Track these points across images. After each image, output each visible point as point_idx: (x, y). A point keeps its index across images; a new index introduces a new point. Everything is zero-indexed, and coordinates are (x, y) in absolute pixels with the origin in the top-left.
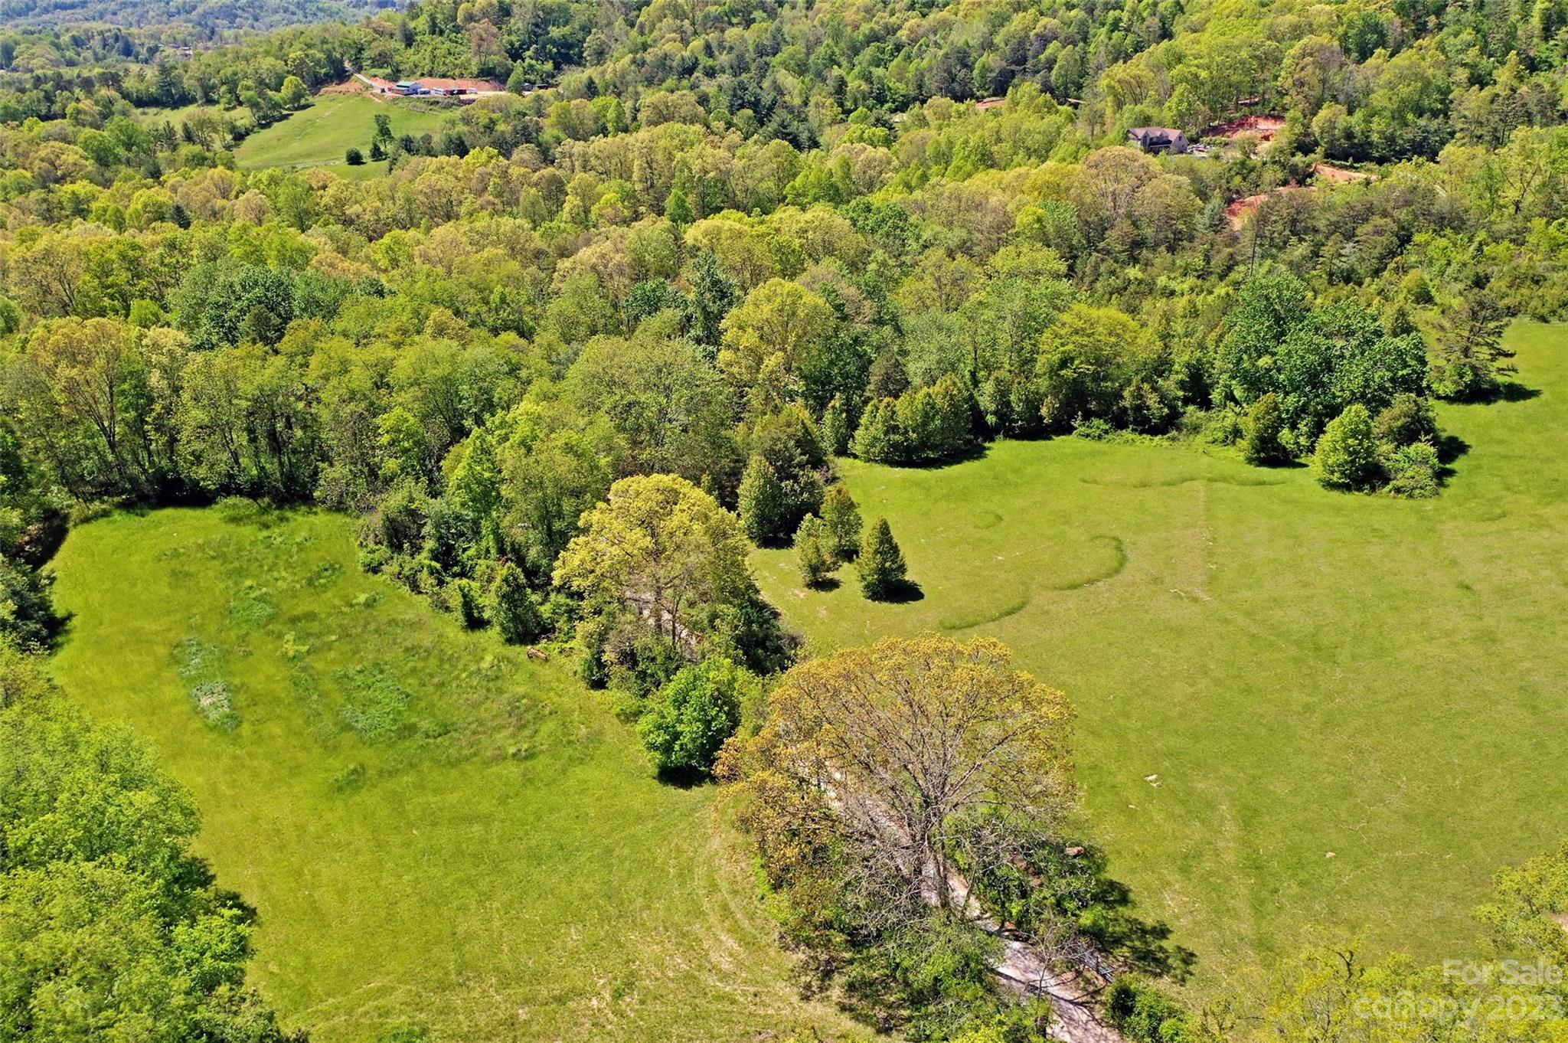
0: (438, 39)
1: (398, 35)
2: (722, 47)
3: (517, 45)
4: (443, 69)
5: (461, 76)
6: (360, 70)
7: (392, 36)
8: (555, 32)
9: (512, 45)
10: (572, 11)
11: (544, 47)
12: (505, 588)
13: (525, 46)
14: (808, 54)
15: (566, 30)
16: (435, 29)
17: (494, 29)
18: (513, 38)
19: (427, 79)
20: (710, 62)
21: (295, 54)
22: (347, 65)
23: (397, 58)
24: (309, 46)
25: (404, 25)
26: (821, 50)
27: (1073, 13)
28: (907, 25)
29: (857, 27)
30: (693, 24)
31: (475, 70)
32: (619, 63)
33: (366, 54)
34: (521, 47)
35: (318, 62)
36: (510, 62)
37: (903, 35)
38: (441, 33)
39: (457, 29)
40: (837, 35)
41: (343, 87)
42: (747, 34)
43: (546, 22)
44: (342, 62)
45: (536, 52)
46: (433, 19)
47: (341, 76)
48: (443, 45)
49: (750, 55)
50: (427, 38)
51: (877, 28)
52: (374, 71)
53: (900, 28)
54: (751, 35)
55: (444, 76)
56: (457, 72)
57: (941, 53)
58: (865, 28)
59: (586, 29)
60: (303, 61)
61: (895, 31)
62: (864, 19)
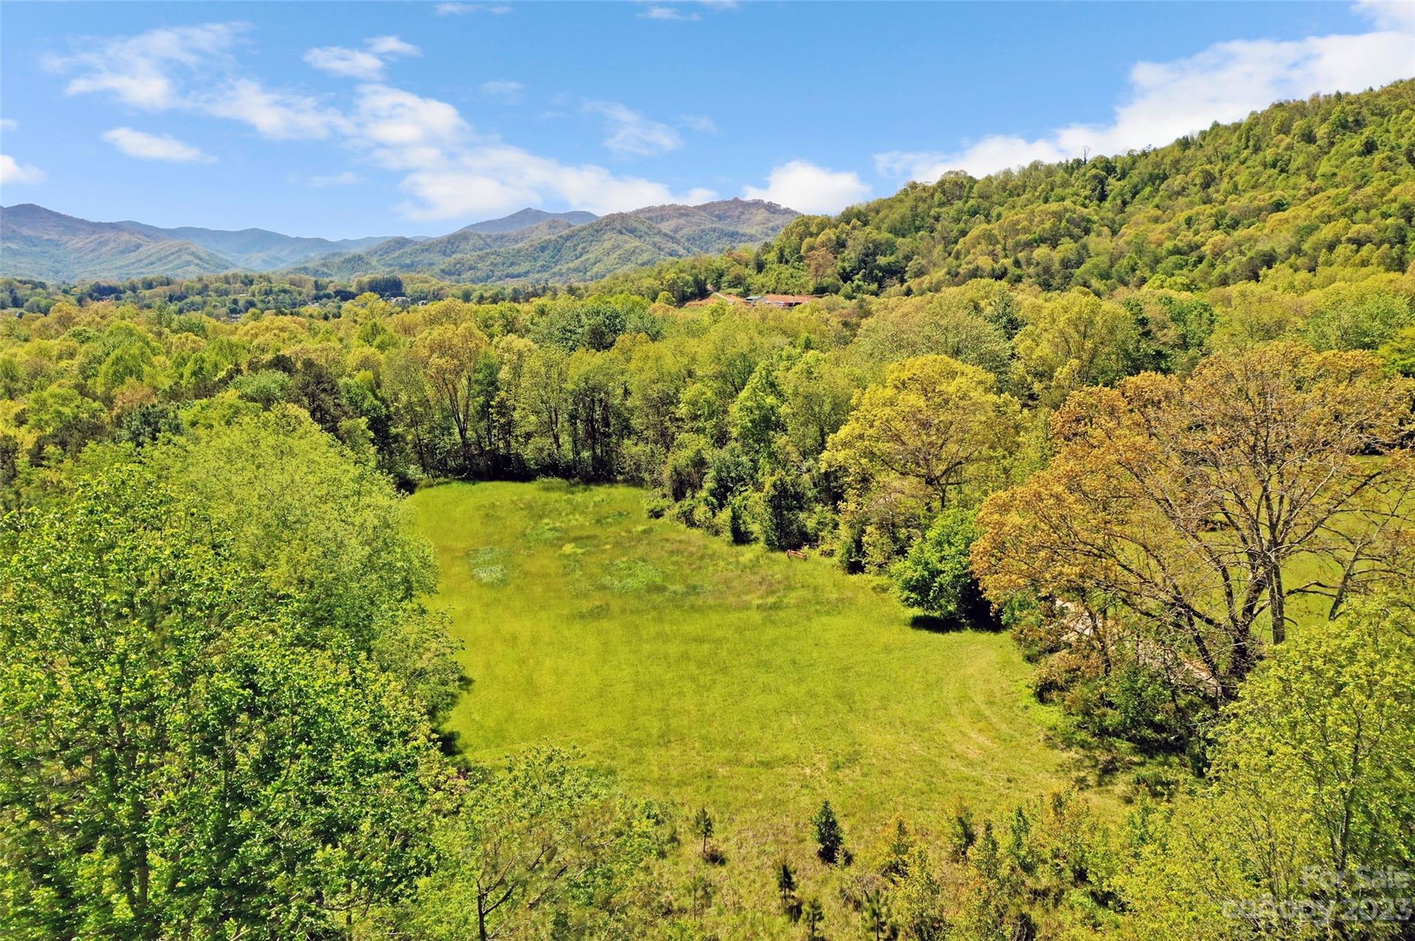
0: (783, 267)
1: (752, 264)
2: (1029, 263)
3: (848, 270)
4: (785, 287)
5: (799, 293)
6: (718, 289)
7: (747, 266)
8: (882, 260)
9: (844, 269)
10: (897, 244)
11: (871, 272)
12: (773, 492)
13: (855, 271)
14: (1112, 266)
15: (892, 259)
16: (782, 259)
17: (830, 256)
18: (846, 265)
19: (771, 296)
20: (1018, 272)
21: (670, 276)
22: (709, 287)
23: (749, 280)
24: (681, 271)
25: (758, 255)
26: (1124, 262)
27: (1390, 221)
28: (1211, 240)
29: (1160, 245)
30: (1005, 249)
31: (811, 289)
32: (939, 274)
33: (724, 279)
34: (851, 271)
35: (686, 284)
36: (841, 282)
37: (1206, 249)
38: (787, 262)
39: (801, 259)
40: (1140, 252)
41: (704, 302)
42: (1053, 254)
43: (874, 254)
44: (705, 284)
45: (864, 276)
46: (782, 251)
47: (702, 293)
48: (786, 270)
49: (1056, 266)
50: (775, 266)
51: (1180, 244)
52: (730, 290)
53: (1203, 244)
54: (1057, 256)
55: (785, 293)
56: (796, 290)
57: (1244, 259)
58: (1169, 245)
59: (908, 258)
60: (675, 282)
61: (1198, 247)
62: (1168, 238)
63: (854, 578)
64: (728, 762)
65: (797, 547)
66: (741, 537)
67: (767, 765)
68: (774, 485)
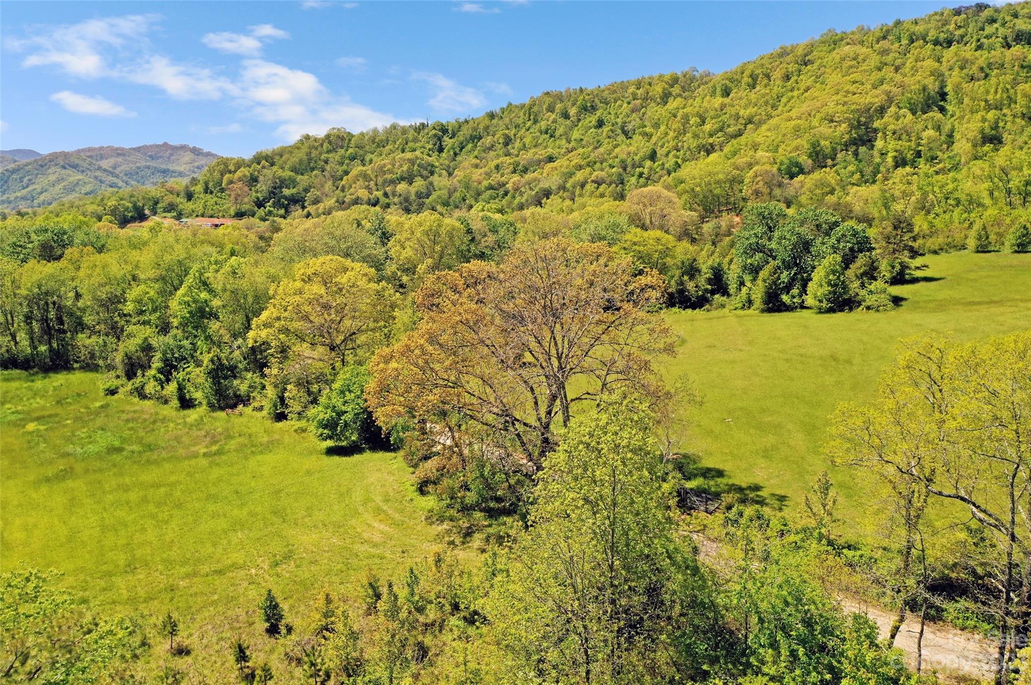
0: (209, 196)
1: (182, 194)
2: (394, 195)
3: (261, 199)
4: (211, 212)
5: (223, 216)
6: (155, 214)
7: (178, 195)
8: (287, 192)
9: (258, 198)
10: (298, 180)
11: (279, 201)
13: (266, 200)
14: (450, 197)
15: (294, 191)
16: (207, 190)
17: (246, 189)
18: (259, 195)
19: (200, 219)
20: (387, 201)
21: (111, 203)
22: (147, 212)
23: (181, 207)
24: (121, 199)
25: (187, 187)
26: (457, 194)
27: (614, 170)
28: (512, 180)
29: (480, 183)
30: (376, 185)
31: (233, 213)
32: (330, 202)
33: (159, 205)
34: (264, 200)
35: (127, 209)
36: (256, 208)
37: (509, 186)
38: (211, 193)
39: (222, 190)
40: (467, 187)
41: (143, 224)
42: (410, 188)
43: (281, 187)
44: (143, 210)
45: (274, 203)
46: (206, 184)
47: (141, 217)
48: (211, 199)
49: (413, 197)
50: (202, 196)
51: (493, 183)
52: (165, 214)
53: (507, 183)
54: (413, 189)
55: (212, 217)
56: (221, 214)
57: (534, 193)
58: (485, 183)
59: (307, 190)
60: (116, 208)
61: (504, 185)
62: (485, 179)
63: (280, 425)
64: (187, 576)
65: (234, 406)
66: (186, 403)
67: (220, 572)
68: (212, 361)
